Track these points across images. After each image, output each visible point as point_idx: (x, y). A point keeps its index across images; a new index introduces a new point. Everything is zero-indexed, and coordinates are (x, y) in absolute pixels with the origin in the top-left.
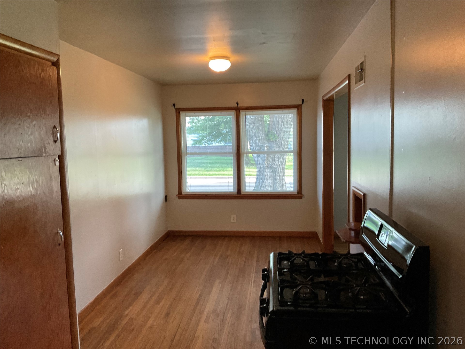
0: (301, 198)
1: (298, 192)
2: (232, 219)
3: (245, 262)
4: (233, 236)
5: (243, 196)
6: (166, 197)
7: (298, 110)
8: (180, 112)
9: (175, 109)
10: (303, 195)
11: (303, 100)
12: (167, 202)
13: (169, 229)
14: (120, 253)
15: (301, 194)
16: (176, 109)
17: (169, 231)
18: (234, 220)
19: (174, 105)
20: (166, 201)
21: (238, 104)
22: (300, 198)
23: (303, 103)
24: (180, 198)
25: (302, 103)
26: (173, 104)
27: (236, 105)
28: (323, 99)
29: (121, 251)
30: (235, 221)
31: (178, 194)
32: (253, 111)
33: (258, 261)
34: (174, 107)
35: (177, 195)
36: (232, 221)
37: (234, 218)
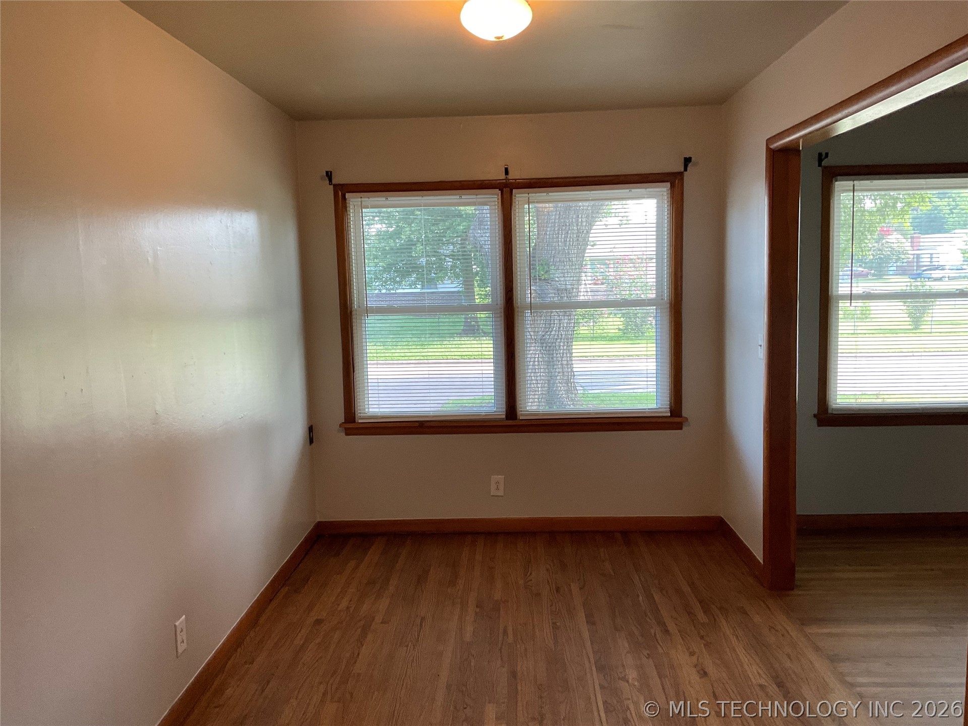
0: (681, 429)
1: (671, 412)
2: (493, 487)
3: (555, 627)
4: (497, 534)
5: (523, 422)
6: (311, 429)
7: (672, 186)
8: (347, 195)
9: (332, 186)
10: (687, 419)
11: (687, 161)
12: (313, 444)
13: (319, 520)
14: (179, 630)
15: (680, 415)
16: (335, 186)
17: (319, 522)
18: (498, 489)
19: (329, 175)
20: (311, 441)
21: (507, 172)
22: (679, 426)
23: (686, 170)
24: (349, 432)
25: (682, 170)
26: (327, 172)
27: (503, 176)
28: (769, 150)
29: (182, 622)
30: (501, 493)
31: (344, 421)
32: (548, 192)
33: (590, 622)
34: (330, 180)
35: (341, 425)
36: (493, 492)
37: (498, 483)
